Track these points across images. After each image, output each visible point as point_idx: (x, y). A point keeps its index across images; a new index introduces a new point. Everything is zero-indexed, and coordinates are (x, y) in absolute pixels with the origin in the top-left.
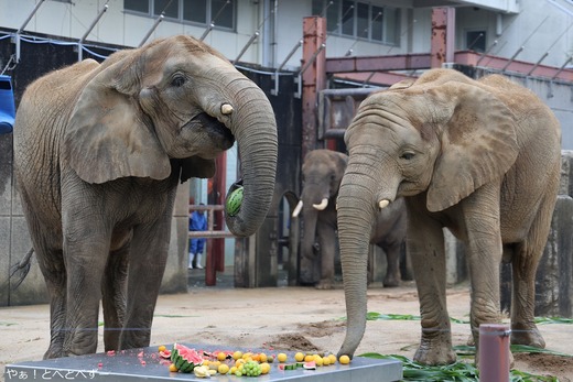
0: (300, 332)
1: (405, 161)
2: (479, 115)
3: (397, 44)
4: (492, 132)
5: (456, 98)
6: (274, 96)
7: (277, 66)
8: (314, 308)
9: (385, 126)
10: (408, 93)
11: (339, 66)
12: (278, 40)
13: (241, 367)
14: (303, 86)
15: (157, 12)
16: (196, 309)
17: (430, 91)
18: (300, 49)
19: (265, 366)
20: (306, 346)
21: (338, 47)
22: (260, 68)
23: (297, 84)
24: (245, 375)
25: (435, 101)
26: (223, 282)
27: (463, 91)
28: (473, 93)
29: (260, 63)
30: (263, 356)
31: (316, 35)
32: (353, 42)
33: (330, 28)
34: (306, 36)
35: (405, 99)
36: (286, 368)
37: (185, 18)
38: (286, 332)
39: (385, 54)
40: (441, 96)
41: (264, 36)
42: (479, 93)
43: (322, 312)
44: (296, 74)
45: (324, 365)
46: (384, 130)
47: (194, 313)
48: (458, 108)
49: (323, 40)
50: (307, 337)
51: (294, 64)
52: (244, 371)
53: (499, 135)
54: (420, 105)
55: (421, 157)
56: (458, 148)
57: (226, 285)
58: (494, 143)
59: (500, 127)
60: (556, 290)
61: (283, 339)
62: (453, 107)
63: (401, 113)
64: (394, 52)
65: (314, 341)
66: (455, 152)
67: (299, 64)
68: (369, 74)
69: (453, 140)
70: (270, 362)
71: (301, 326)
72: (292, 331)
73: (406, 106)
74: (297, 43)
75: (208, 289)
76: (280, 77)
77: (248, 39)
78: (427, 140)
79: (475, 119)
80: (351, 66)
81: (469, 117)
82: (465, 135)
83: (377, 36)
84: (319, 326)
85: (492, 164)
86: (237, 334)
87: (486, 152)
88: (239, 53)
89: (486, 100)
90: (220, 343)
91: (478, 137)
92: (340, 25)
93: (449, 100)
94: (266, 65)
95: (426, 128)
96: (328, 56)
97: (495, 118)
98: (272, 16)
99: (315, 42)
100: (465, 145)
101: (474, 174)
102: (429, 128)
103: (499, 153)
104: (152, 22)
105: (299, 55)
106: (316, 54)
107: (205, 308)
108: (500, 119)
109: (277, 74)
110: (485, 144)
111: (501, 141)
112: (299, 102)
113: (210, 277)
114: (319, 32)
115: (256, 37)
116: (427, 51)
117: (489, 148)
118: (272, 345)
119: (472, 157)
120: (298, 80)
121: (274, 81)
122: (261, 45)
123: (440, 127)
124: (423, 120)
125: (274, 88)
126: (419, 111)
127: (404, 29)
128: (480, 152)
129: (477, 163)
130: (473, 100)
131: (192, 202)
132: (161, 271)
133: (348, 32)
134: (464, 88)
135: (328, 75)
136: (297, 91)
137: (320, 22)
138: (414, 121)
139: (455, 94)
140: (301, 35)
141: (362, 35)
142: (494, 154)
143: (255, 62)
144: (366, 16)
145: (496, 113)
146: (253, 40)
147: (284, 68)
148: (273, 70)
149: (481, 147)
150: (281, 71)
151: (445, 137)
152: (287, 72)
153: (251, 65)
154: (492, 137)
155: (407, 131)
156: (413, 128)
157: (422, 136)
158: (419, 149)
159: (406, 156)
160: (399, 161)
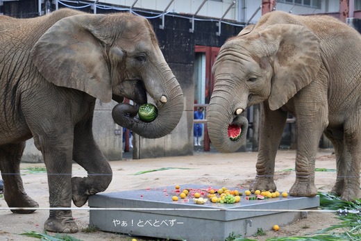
1: (251, 83)
2: (296, 44)
3: (319, 7)
4: (306, 53)
5: (280, 36)
7: (246, 21)
9: (237, 61)
10: (249, 39)
12: (247, 6)
13: (223, 198)
16: (198, 165)
17: (263, 35)
18: (260, 11)
19: (238, 198)
21: (283, 9)
22: (236, 23)
24: (225, 203)
26: (214, 149)
27: (284, 31)
28: (290, 31)
29: (237, 20)
30: (237, 192)
31: (269, 2)
32: (292, 6)
34: (264, 3)
35: (248, 43)
36: (250, 199)
38: (250, 178)
40: (270, 37)
41: (238, 3)
45: (273, 197)
47: (197, 167)
48: (282, 43)
49: (274, 5)
52: (225, 201)
53: (311, 54)
54: (258, 45)
55: (261, 79)
58: (308, 60)
59: (311, 49)
62: (279, 43)
63: (246, 52)
64: (317, 11)
66: (284, 71)
70: (240, 195)
73: (248, 47)
74: (258, 7)
75: (205, 153)
77: (229, 5)
78: (264, 68)
79: (294, 47)
81: (290, 46)
82: (289, 59)
85: (308, 74)
86: (221, 179)
87: (304, 67)
88: (224, 14)
89: (300, 33)
90: (211, 184)
91: (298, 58)
93: (275, 38)
94: (240, 21)
95: (262, 61)
97: (307, 44)
99: (269, 7)
100: (289, 65)
101: (296, 82)
102: (265, 60)
103: (312, 66)
105: (259, 14)
107: (203, 164)
108: (311, 44)
110: (302, 62)
111: (313, 58)
113: (207, 146)
114: (272, 0)
115: (233, 4)
116: (337, 11)
117: (305, 64)
119: (294, 72)
122: (237, 9)
123: (272, 58)
124: (260, 56)
126: (257, 50)
129: (297, 75)
130: (292, 35)
131: (196, 102)
134: (284, 28)
138: (254, 57)
139: (279, 34)
141: (298, 2)
142: (309, 67)
143: (233, 19)
145: (308, 40)
146: (232, 6)
147: (251, 22)
148: (244, 23)
149: (300, 64)
150: (248, 24)
153: (231, 21)
154: (307, 57)
155: (251, 64)
156: (254, 61)
157: (261, 66)
158: (260, 74)
159: (251, 80)
160: (247, 83)
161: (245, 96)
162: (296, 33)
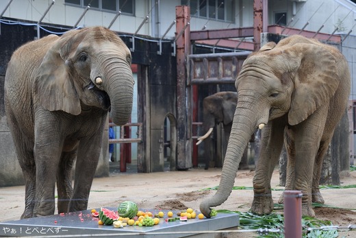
0: (178, 199)
1: (272, 99)
2: (316, 62)
3: (233, 21)
4: (325, 71)
5: (301, 54)
6: (159, 55)
7: (160, 37)
8: (186, 184)
9: (259, 77)
10: (272, 55)
11: (198, 36)
12: (161, 21)
13: (142, 221)
14: (177, 49)
15: (86, 4)
16: (114, 187)
17: (286, 52)
18: (174, 26)
20: (182, 207)
21: (197, 24)
22: (150, 38)
23: (173, 48)
24: (144, 226)
25: (289, 58)
26: (130, 169)
27: (305, 49)
29: (150, 35)
31: (184, 17)
32: (207, 21)
33: (192, 12)
34: (178, 18)
36: (169, 220)
37: (103, 8)
38: (169, 199)
39: (226, 28)
40: (292, 54)
41: (152, 18)
42: (315, 49)
43: (191, 186)
44: (172, 41)
46: (258, 80)
47: (113, 189)
48: (303, 60)
49: (188, 20)
50: (182, 202)
51: (171, 35)
53: (329, 73)
54: (280, 61)
55: (282, 94)
56: (305, 85)
57: (133, 171)
58: (326, 79)
59: (329, 68)
60: (330, 169)
61: (167, 203)
62: (300, 60)
63: (268, 68)
64: (232, 26)
65: (186, 204)
66: (304, 88)
67: (174, 35)
68: (217, 40)
69: (302, 80)
71: (178, 195)
72: (173, 198)
73: (271, 64)
74: (172, 22)
75: (122, 174)
76: (162, 43)
77: (143, 20)
78: (285, 84)
79: (314, 65)
80: (205, 35)
81: (310, 64)
82: (309, 76)
83: (221, 17)
84: (189, 195)
85: (326, 92)
86: (139, 200)
87: (322, 85)
88: (137, 29)
89: (319, 52)
91: (317, 76)
92: (198, 10)
93: (297, 56)
94: (154, 36)
95: (284, 76)
96: (192, 30)
97: (326, 63)
98: (156, 6)
99: (184, 22)
100: (309, 82)
101: (316, 99)
102: (286, 76)
103: (329, 85)
104: (82, 11)
105: (174, 30)
106: (184, 28)
107: (120, 186)
108: (329, 63)
109: (161, 42)
110: (321, 80)
111: (331, 77)
112: (175, 59)
113: (123, 167)
114: (186, 15)
115: (147, 19)
116: (251, 26)
117: (324, 82)
118: (161, 207)
119: (313, 89)
120: (174, 45)
121: (159, 46)
122: (150, 24)
123: (293, 74)
124: (282, 72)
125: (159, 50)
126: (279, 66)
127: (237, 12)
128: (318, 85)
129: (317, 93)
130: (312, 54)
132: (96, 164)
133: (203, 15)
134: (305, 47)
135: (192, 42)
136: (173, 52)
137: (186, 9)
138: (276, 73)
139: (301, 51)
140: (175, 18)
141: (212, 16)
142: (327, 85)
143: (147, 34)
144: (214, 5)
145: (326, 59)
146: (146, 21)
147: (165, 38)
148: (158, 39)
149: (318, 82)
150: (163, 40)
151: (297, 80)
152: (167, 40)
153: (145, 37)
154: (326, 75)
155: (272, 80)
156: (276, 77)
157: (282, 82)
158: (281, 90)
159: (273, 95)
160: (268, 98)
161: (267, 111)
162: (316, 52)
